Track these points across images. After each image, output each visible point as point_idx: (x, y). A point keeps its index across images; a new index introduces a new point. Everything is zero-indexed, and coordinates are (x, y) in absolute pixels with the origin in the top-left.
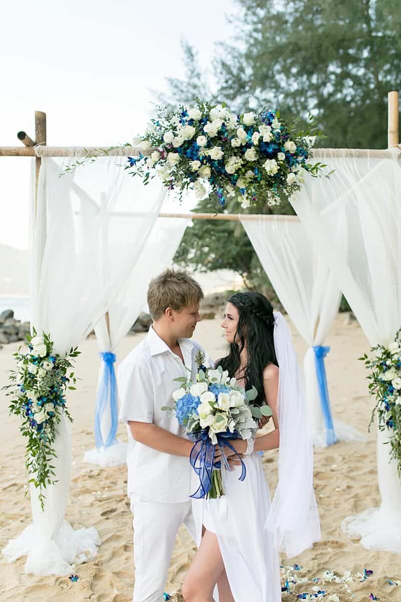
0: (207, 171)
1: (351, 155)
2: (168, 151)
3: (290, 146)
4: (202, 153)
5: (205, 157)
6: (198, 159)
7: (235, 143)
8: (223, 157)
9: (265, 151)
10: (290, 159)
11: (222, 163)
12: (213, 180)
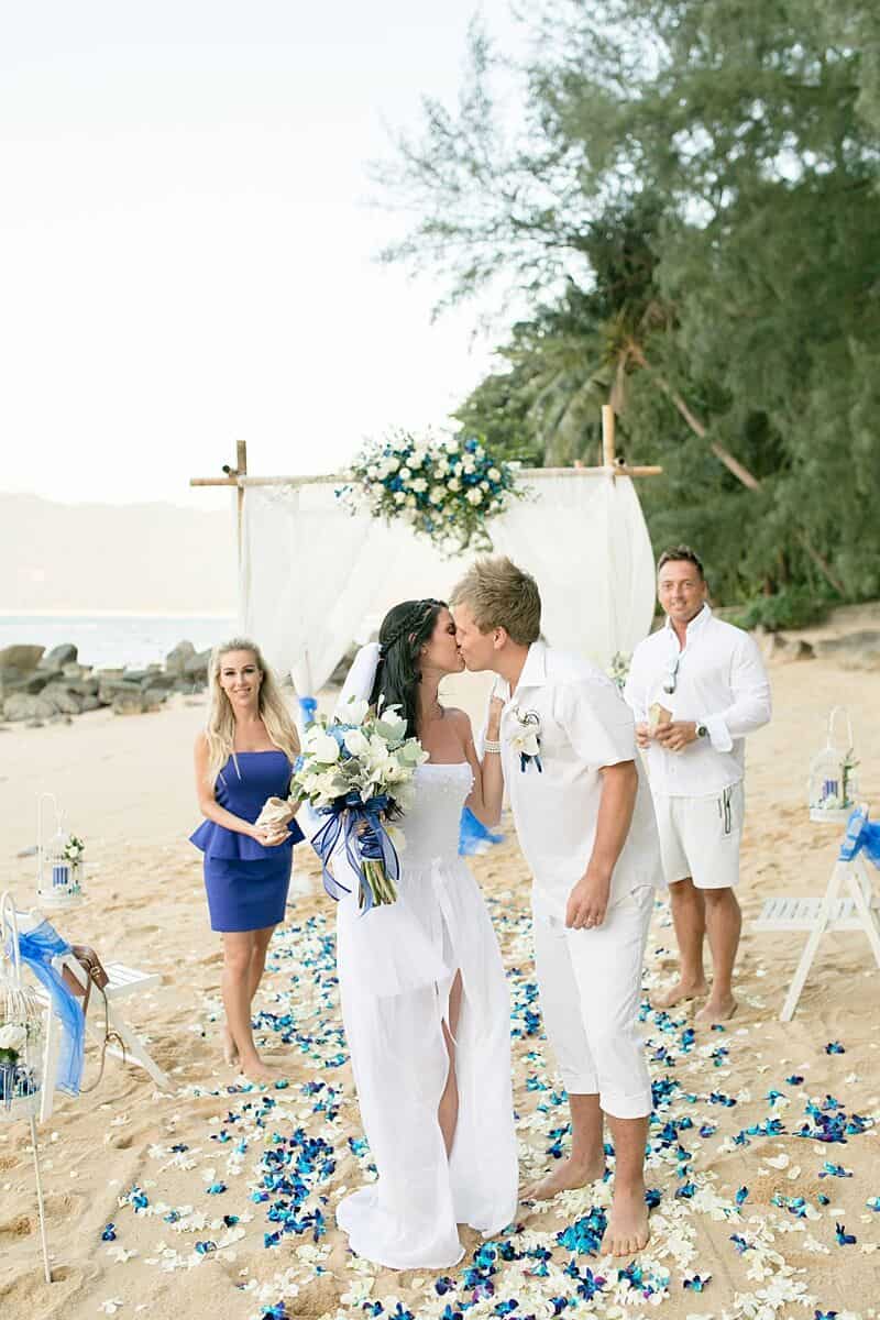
0: (412, 501)
1: (562, 475)
2: (373, 482)
3: (494, 474)
4: (405, 486)
5: (409, 489)
6: (403, 491)
7: (439, 475)
8: (428, 489)
9: (467, 482)
10: (495, 487)
11: (427, 493)
12: (418, 507)
